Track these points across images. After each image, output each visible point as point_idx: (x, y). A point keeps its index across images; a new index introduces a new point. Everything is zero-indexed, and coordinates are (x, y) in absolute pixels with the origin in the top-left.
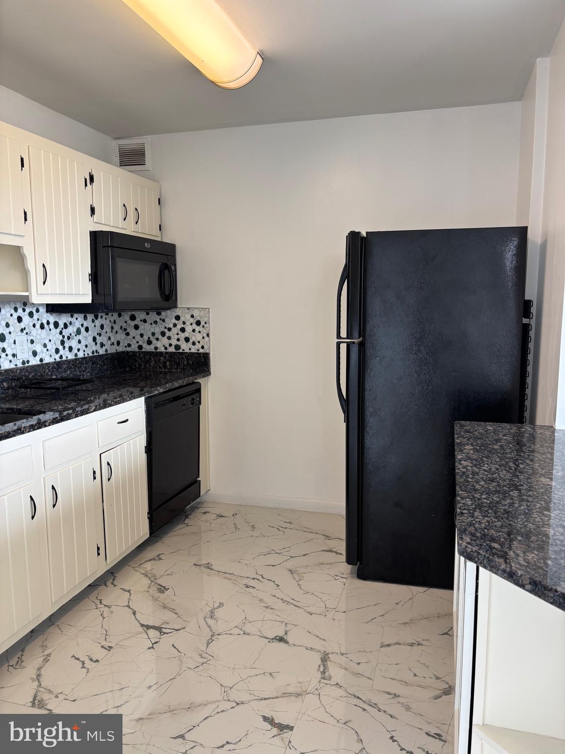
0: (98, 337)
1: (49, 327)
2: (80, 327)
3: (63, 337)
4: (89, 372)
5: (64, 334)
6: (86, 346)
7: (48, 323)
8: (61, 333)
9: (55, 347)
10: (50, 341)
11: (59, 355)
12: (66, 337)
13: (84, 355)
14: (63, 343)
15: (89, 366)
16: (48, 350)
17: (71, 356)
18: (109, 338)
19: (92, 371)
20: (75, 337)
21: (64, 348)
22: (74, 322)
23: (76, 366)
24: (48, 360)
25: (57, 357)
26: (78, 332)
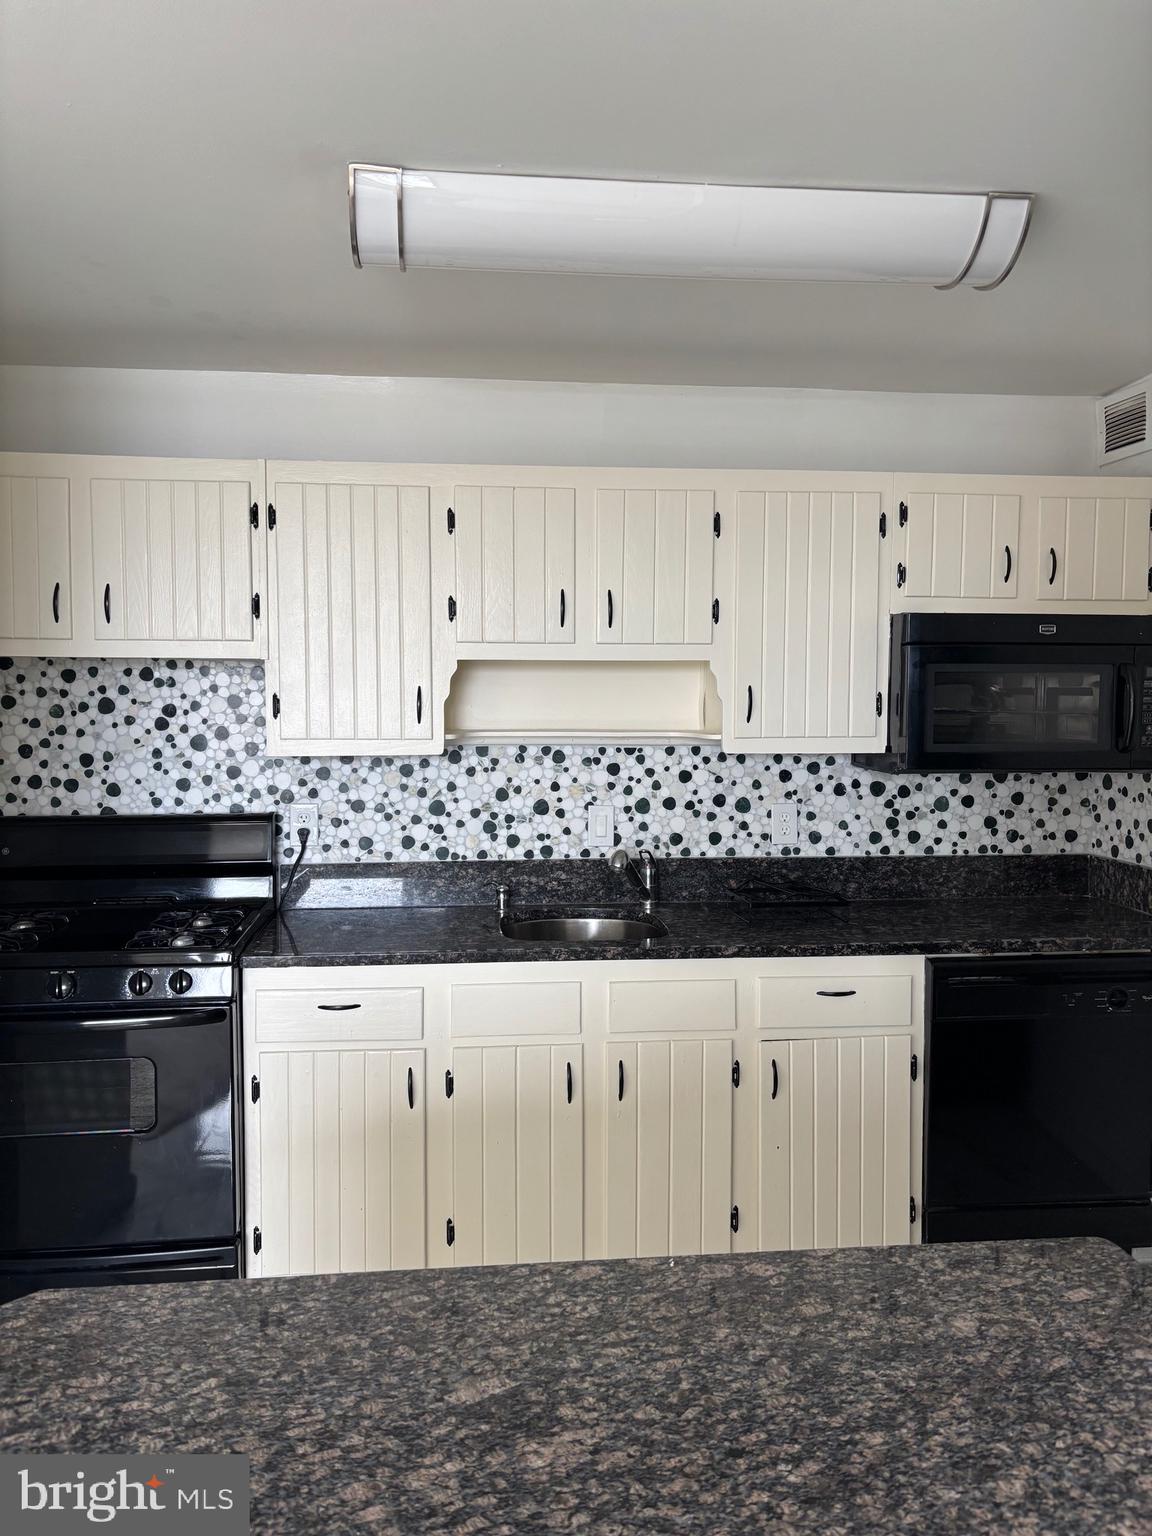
0: (1001, 819)
1: (858, 792)
2: (948, 795)
3: (896, 812)
4: (955, 887)
5: (896, 806)
6: (963, 835)
7: (856, 784)
8: (889, 804)
9: (869, 830)
10: (858, 817)
11: (879, 846)
12: (903, 814)
13: (955, 852)
14: (892, 823)
15: (959, 875)
16: (849, 834)
17: (911, 851)
18: (1041, 824)
19: (969, 886)
20: (930, 816)
21: (896, 834)
22: (931, 786)
23: (918, 872)
24: (846, 850)
25: (875, 850)
26: (941, 805)
